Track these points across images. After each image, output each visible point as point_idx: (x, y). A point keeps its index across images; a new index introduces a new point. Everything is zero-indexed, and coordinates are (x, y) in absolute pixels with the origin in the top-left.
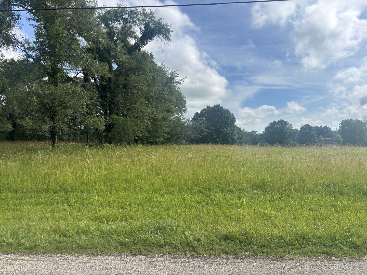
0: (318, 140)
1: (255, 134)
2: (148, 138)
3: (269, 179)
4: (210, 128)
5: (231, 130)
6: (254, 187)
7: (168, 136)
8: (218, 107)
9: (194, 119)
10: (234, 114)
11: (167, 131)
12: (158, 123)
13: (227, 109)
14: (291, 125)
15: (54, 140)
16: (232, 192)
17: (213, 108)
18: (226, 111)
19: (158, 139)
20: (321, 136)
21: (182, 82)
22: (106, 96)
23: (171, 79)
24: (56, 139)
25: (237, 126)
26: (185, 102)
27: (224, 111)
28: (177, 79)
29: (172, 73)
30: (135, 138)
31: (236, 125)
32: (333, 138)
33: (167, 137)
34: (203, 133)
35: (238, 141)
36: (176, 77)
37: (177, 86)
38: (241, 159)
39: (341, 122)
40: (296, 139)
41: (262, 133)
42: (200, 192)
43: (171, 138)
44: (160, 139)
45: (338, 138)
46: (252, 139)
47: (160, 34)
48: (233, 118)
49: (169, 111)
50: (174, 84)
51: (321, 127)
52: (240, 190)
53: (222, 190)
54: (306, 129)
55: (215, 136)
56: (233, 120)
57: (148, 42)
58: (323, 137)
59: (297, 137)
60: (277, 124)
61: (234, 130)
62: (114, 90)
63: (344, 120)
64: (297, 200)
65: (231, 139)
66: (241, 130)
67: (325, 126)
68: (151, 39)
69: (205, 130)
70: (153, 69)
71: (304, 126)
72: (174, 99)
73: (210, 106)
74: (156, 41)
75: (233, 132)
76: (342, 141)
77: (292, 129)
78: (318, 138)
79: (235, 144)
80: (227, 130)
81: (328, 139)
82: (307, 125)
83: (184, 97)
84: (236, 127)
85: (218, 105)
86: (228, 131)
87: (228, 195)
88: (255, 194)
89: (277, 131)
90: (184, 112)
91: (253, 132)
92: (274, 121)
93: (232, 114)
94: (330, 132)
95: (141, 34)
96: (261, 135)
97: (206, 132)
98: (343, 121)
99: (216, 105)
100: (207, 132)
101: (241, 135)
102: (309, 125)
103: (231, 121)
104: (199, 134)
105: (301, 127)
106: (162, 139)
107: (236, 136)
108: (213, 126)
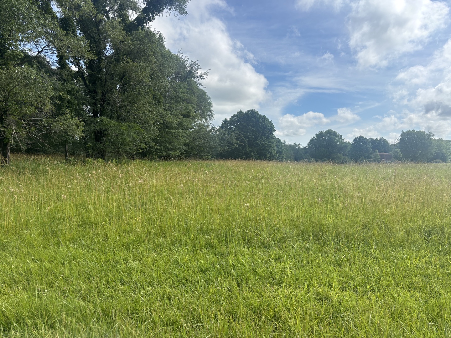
0: (373, 155)
1: (298, 147)
2: (159, 151)
4: (242, 139)
5: (269, 142)
7: (186, 149)
8: (252, 114)
9: (222, 127)
10: (272, 122)
11: (185, 141)
12: (172, 131)
13: (264, 116)
14: (341, 136)
15: (6, 152)
17: (246, 113)
18: (263, 118)
19: (172, 153)
20: (377, 150)
21: (205, 76)
23: (191, 74)
24: (8, 150)
25: (277, 137)
26: (210, 104)
27: (260, 118)
28: (199, 72)
29: (191, 65)
31: (275, 136)
32: (391, 153)
33: (185, 151)
34: (233, 145)
35: (277, 155)
36: (197, 69)
37: (199, 81)
39: (401, 133)
40: (347, 154)
41: (307, 146)
43: (191, 152)
44: (175, 153)
45: (397, 153)
46: (294, 153)
47: (172, 5)
48: (272, 126)
49: (187, 115)
50: (195, 80)
51: (377, 139)
54: (360, 140)
55: (248, 149)
56: (272, 129)
58: (379, 152)
59: (348, 152)
60: (325, 135)
61: (273, 143)
63: (406, 131)
65: (268, 153)
66: (281, 143)
67: (381, 139)
69: (235, 141)
71: (357, 137)
72: (194, 99)
73: (242, 111)
75: (271, 145)
76: (401, 156)
77: (342, 142)
78: (373, 153)
79: (273, 160)
80: (264, 141)
81: (384, 154)
82: (361, 137)
83: (208, 98)
84: (275, 138)
85: (253, 109)
86: (265, 143)
89: (324, 143)
90: (210, 118)
91: (296, 145)
92: (321, 131)
94: (386, 145)
95: (144, 3)
96: (305, 148)
98: (403, 133)
99: (250, 109)
100: (237, 144)
101: (281, 148)
102: (363, 137)
103: (269, 130)
104: (228, 146)
105: (354, 139)
106: (177, 153)
107: (274, 150)
108: (246, 137)
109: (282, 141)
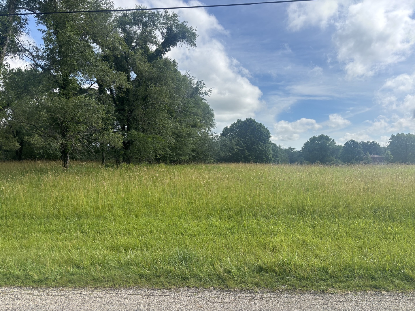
0: (365, 157)
1: (293, 151)
2: (172, 157)
3: (309, 202)
4: (241, 145)
5: (265, 147)
6: (291, 211)
7: (194, 154)
8: (250, 121)
9: (223, 134)
10: (268, 129)
11: (192, 148)
12: (182, 139)
13: (260, 123)
14: (333, 140)
15: (66, 159)
16: (267, 217)
17: (245, 122)
18: (259, 126)
19: (182, 158)
20: (368, 153)
21: (209, 93)
22: (123, 110)
23: (197, 89)
24: (68, 158)
25: (273, 142)
26: (213, 115)
27: (257, 126)
28: (204, 90)
29: (198, 83)
30: (156, 156)
31: (271, 141)
32: (382, 156)
33: (193, 156)
34: (234, 150)
35: (273, 159)
36: (203, 87)
37: (203, 97)
38: (277, 179)
39: (391, 137)
40: (339, 156)
41: (301, 150)
42: (230, 217)
43: (197, 157)
44: (184, 157)
45: (388, 155)
46: (289, 157)
47: (184, 38)
48: (268, 133)
49: (194, 126)
50: (201, 96)
51: (368, 142)
52: (276, 215)
53: (255, 215)
54: (351, 145)
55: (247, 153)
56: (268, 135)
57: (171, 48)
58: (371, 154)
59: (341, 155)
60: (318, 139)
61: (269, 147)
62: (133, 102)
63: (395, 134)
64: (341, 226)
65: (265, 157)
66: (277, 147)
67: (373, 142)
68: (174, 44)
69: (235, 147)
70: (177, 78)
71: (349, 141)
72: (200, 112)
73: (241, 119)
74: (180, 47)
75: (267, 149)
76: (392, 158)
77: (334, 146)
79: (270, 163)
80: (261, 146)
81: (376, 156)
82: (353, 141)
83: (212, 110)
84: (271, 143)
85: (250, 118)
86: (262, 148)
87: (262, 221)
88: (293, 219)
89: (317, 147)
90: (212, 127)
91: (291, 149)
92: (314, 136)
93: (267, 128)
94: (378, 148)
95: (163, 39)
96: (299, 152)
97: (237, 149)
98: (393, 136)
99: (248, 118)
101: (277, 152)
103: (265, 136)
104: (229, 151)
105: (346, 142)
106: (187, 158)
107: (270, 153)
108: (245, 143)
109: (277, 145)
